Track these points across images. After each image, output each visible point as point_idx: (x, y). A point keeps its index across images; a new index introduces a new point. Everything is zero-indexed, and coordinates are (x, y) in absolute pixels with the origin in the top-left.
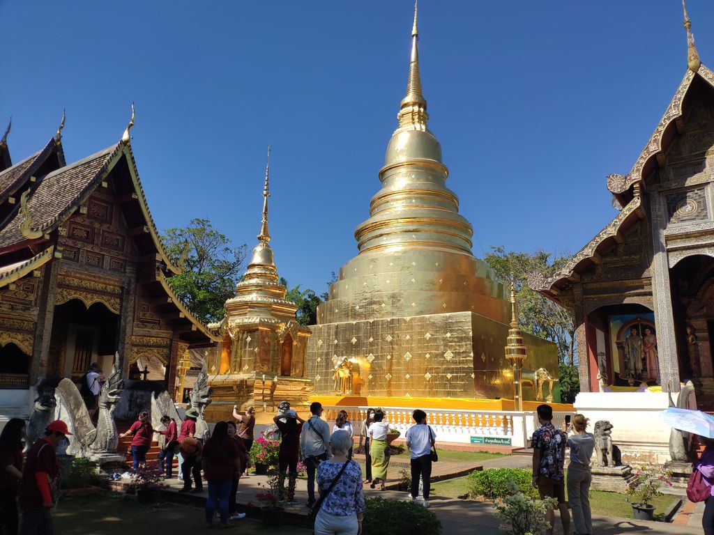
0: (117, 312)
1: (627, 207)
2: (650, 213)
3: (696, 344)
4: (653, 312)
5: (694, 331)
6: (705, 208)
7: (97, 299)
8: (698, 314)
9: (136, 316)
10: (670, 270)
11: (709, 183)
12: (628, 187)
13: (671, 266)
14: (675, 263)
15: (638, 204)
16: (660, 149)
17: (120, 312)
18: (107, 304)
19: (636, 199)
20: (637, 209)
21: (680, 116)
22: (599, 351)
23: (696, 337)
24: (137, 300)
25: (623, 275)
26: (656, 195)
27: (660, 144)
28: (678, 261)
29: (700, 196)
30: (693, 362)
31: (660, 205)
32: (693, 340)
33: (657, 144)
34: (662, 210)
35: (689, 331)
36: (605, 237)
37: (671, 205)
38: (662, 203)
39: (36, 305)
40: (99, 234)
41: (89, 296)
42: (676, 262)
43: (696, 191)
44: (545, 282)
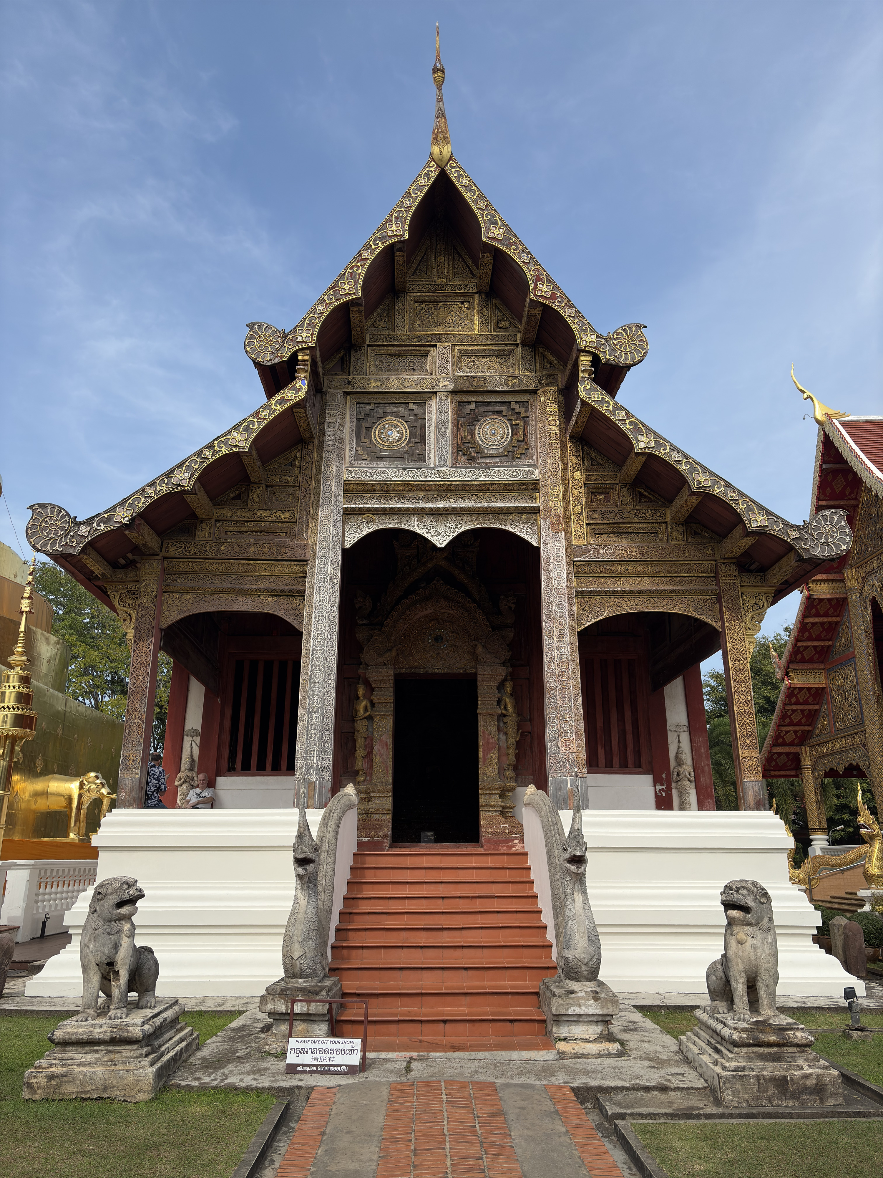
1: (278, 397)
2: (323, 430)
3: (370, 718)
4: (299, 634)
5: (371, 689)
6: (423, 441)
8: (381, 660)
10: (344, 551)
11: (435, 393)
12: (286, 355)
13: (348, 545)
14: (356, 540)
15: (302, 394)
16: (359, 293)
19: (298, 383)
20: (297, 405)
21: (403, 242)
22: (188, 726)
23: (373, 705)
25: (252, 549)
26: (339, 398)
27: (360, 283)
28: (361, 536)
29: (416, 415)
30: (360, 753)
31: (344, 419)
32: (366, 710)
33: (356, 283)
34: (347, 429)
35: (361, 692)
36: (224, 450)
37: (364, 425)
38: (348, 416)
42: (358, 536)
43: (411, 406)
44: (72, 534)
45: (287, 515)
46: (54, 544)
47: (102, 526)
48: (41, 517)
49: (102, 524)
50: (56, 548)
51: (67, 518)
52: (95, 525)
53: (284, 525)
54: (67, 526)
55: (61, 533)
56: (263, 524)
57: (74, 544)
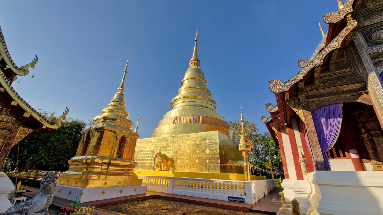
2: (353, 41)
3: (372, 139)
8: (370, 120)
12: (342, 17)
13: (379, 73)
14: (382, 71)
15: (356, 25)
25: (339, 83)
32: (368, 137)
34: (361, 39)
35: (364, 131)
36: (331, 50)
37: (367, 36)
44: (284, 86)
45: (349, 70)
46: (279, 90)
47: (293, 82)
48: (273, 83)
49: (293, 81)
50: (280, 90)
51: (281, 82)
52: (291, 82)
53: (348, 73)
54: (282, 84)
55: (280, 86)
56: (339, 74)
57: (286, 88)
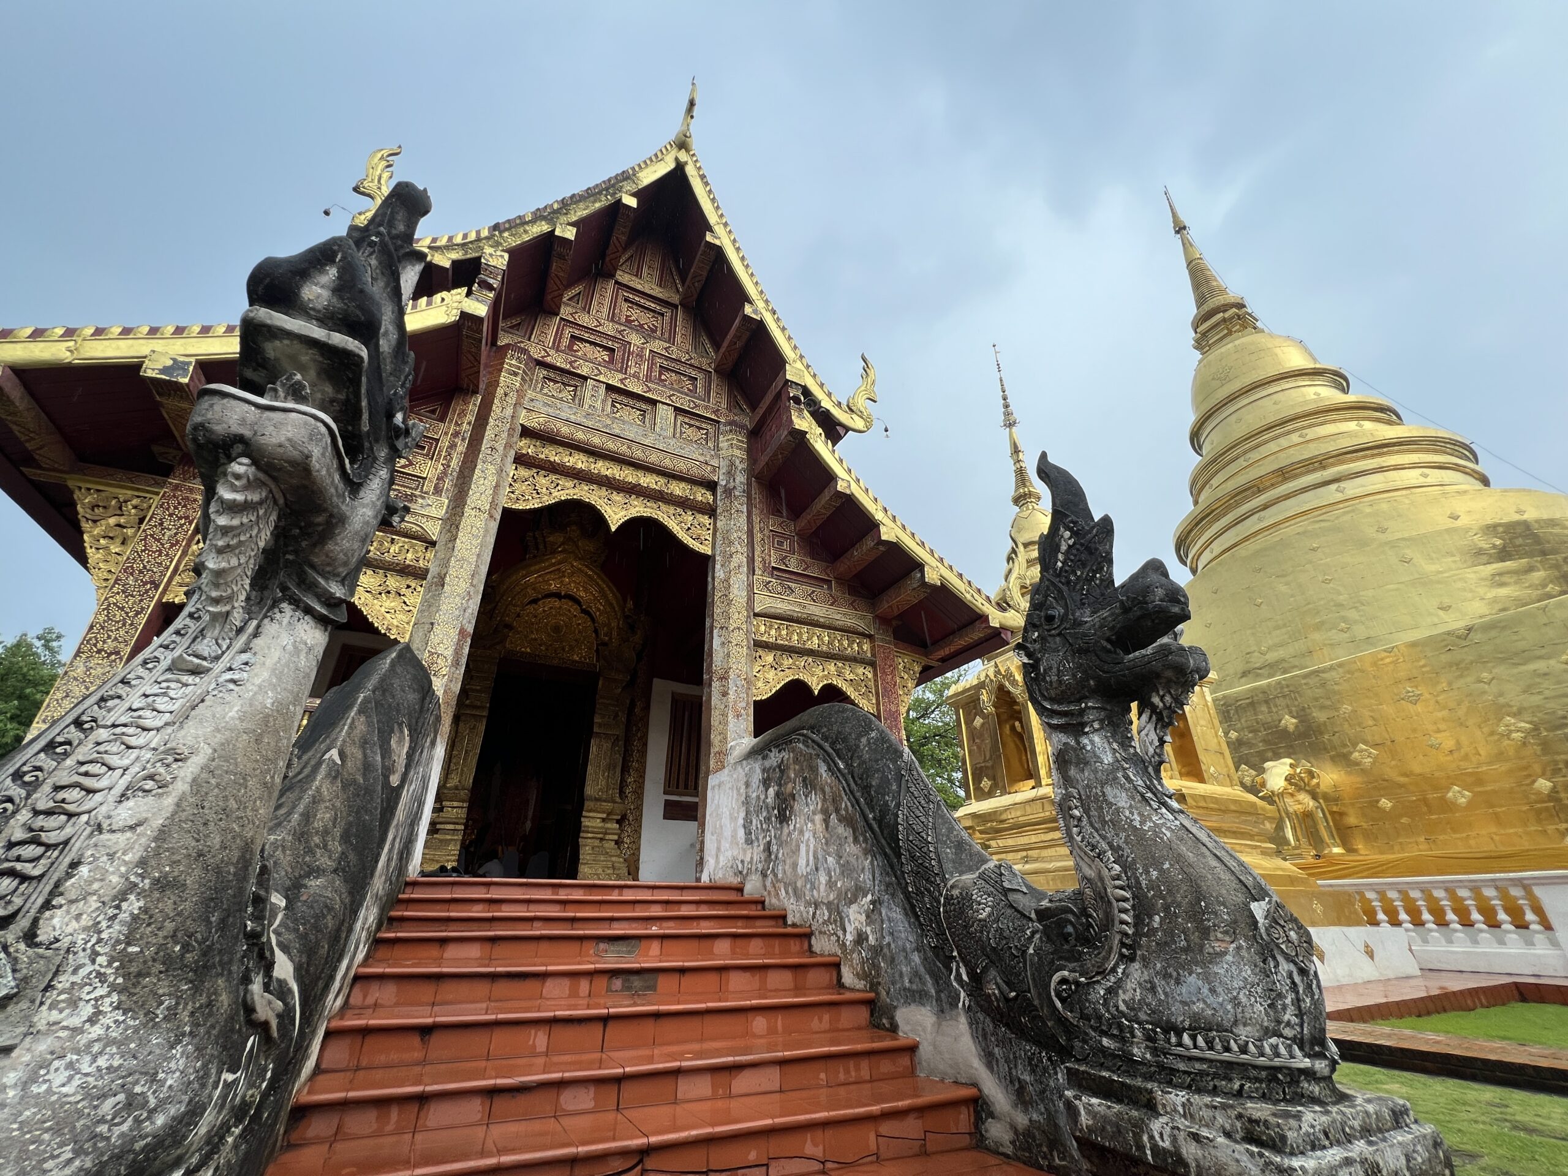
0: (706, 550)
7: (639, 508)
9: (758, 560)
17: (713, 548)
18: (673, 525)
24: (756, 519)
39: (438, 491)
40: (641, 356)
41: (617, 497)
